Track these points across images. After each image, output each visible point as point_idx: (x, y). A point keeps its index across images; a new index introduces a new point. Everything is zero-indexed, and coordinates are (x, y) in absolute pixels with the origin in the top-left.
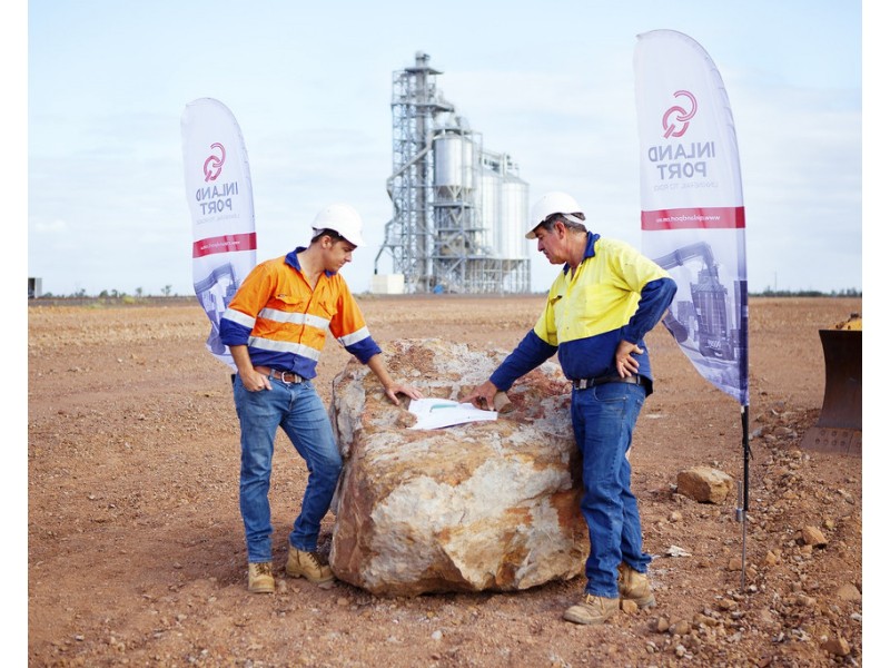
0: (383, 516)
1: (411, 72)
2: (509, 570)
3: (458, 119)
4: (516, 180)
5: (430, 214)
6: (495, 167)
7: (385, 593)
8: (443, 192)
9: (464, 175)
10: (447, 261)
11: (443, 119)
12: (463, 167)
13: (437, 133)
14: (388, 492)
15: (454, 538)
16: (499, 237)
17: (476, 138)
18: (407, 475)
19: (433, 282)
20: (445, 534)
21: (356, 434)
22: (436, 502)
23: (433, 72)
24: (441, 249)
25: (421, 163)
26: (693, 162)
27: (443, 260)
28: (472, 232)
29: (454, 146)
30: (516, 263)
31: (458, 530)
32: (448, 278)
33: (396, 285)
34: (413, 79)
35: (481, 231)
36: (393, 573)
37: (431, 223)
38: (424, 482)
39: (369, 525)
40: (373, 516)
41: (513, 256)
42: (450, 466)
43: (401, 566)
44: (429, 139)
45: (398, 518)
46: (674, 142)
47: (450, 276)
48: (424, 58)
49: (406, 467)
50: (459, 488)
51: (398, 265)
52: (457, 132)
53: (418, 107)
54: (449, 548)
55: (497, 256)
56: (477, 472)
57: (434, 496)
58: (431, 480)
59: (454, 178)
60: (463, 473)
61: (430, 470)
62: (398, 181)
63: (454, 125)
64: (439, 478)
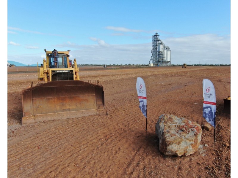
0: (168, 148)
1: (155, 36)
2: (185, 154)
3: (161, 42)
4: (170, 50)
5: (157, 55)
6: (166, 48)
7: (167, 156)
8: (159, 52)
9: (162, 50)
10: (159, 62)
11: (159, 42)
12: (162, 49)
13: (158, 44)
14: (169, 145)
15: (178, 152)
16: (167, 58)
17: (164, 45)
18: (172, 143)
19: (157, 65)
20: (177, 151)
21: (163, 133)
22: (176, 147)
23: (158, 36)
24: (159, 60)
25: (156, 48)
26: (210, 96)
27: (159, 61)
28: (163, 58)
29: (161, 46)
30: (169, 62)
31: (179, 151)
32: (159, 64)
33: (152, 65)
34: (155, 37)
35: (164, 57)
36: (169, 154)
37: (157, 56)
38: (174, 144)
39: (166, 149)
40: (167, 148)
41: (169, 61)
42: (178, 142)
43: (170, 154)
44: (157, 45)
45: (170, 149)
46: (207, 93)
47: (160, 63)
48: (157, 34)
49: (171, 142)
50: (179, 145)
51: (153, 62)
52: (161, 44)
53: (156, 41)
54: (177, 153)
55: (166, 61)
56: (181, 143)
57: (175, 146)
58: (175, 144)
59: (161, 50)
60: (179, 143)
61: (175, 143)
62: (153, 51)
63: (161, 43)
64: (176, 144)
